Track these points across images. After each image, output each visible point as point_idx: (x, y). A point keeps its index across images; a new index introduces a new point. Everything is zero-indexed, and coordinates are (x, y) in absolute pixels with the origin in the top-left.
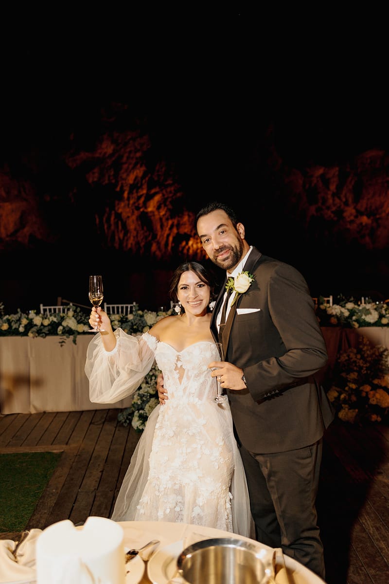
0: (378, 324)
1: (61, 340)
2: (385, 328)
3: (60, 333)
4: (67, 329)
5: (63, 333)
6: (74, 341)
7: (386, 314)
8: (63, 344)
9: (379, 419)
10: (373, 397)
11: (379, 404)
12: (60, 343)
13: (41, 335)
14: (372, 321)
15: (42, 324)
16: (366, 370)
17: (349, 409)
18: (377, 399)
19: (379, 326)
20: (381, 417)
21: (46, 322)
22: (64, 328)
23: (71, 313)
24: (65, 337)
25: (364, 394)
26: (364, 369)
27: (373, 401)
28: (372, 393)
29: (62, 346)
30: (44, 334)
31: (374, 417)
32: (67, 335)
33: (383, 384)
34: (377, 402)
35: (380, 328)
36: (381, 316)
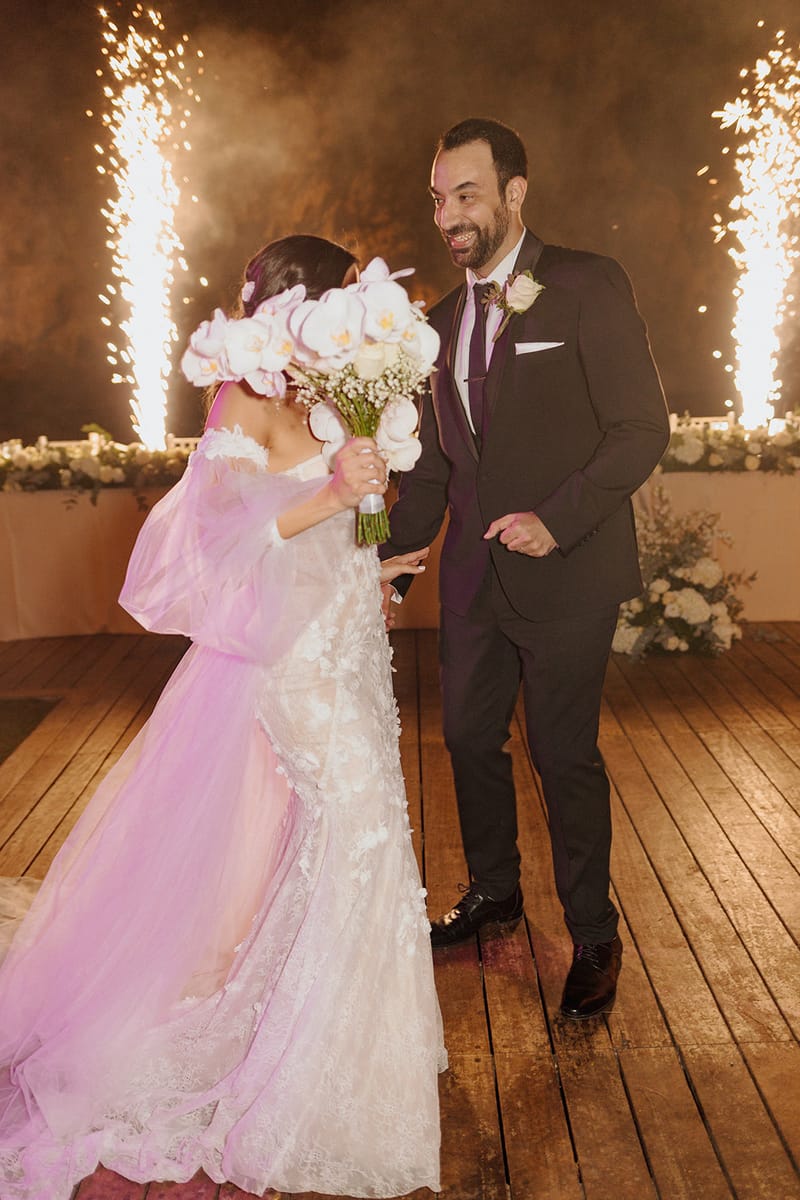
0: (702, 466)
1: (69, 498)
2: (715, 475)
3: (66, 483)
4: (79, 477)
5: (73, 485)
6: (94, 501)
7: (719, 445)
8: (71, 504)
9: (684, 646)
10: (672, 603)
11: (684, 617)
12: (65, 502)
13: (28, 487)
14: (691, 460)
15: (31, 468)
16: (661, 550)
17: (627, 628)
18: (680, 607)
19: (704, 470)
20: (688, 642)
22: (73, 473)
24: (75, 492)
25: (655, 598)
26: (658, 548)
27: (671, 612)
28: (670, 594)
29: (68, 508)
30: (33, 487)
31: (673, 643)
32: (79, 487)
33: (696, 580)
34: (681, 613)
35: (706, 474)
36: (709, 450)
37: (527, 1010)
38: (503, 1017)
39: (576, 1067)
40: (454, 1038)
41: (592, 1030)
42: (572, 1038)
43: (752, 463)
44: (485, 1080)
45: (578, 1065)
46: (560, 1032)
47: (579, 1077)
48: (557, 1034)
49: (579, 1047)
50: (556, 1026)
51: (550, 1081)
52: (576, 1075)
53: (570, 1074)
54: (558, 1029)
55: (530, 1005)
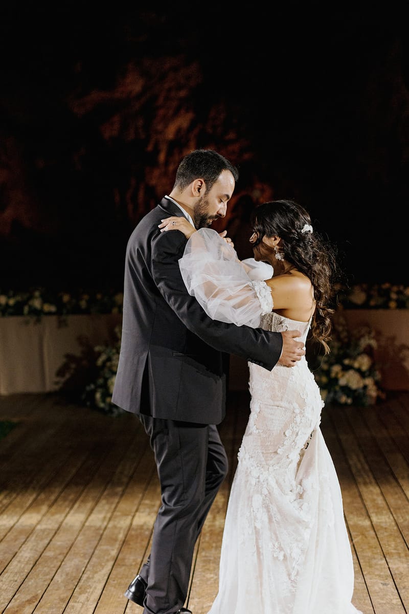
3: (26, 313)
4: (33, 309)
9: (349, 401)
10: (342, 378)
11: (349, 385)
14: (360, 302)
15: (7, 305)
18: (347, 380)
19: (368, 308)
20: (352, 399)
21: (12, 302)
22: (30, 308)
23: (37, 294)
24: (30, 317)
28: (341, 373)
30: (8, 314)
32: (32, 315)
34: (347, 383)
43: (393, 304)
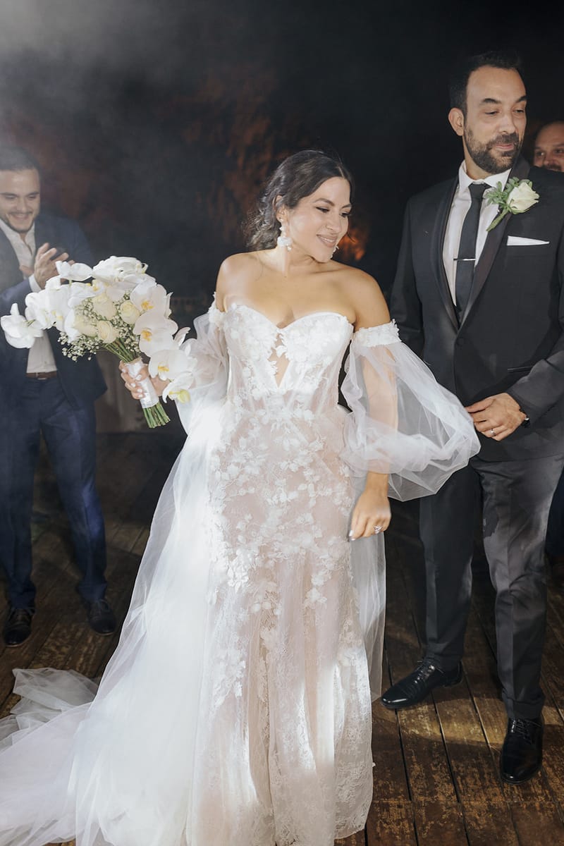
37: (435, 763)
38: (417, 767)
39: (478, 817)
40: (380, 785)
41: (488, 783)
42: (473, 790)
44: (407, 826)
45: (480, 815)
46: (462, 784)
47: (481, 827)
48: (461, 786)
49: (479, 799)
50: (459, 778)
51: (459, 830)
52: (479, 825)
53: (474, 824)
54: (461, 781)
55: (438, 758)
